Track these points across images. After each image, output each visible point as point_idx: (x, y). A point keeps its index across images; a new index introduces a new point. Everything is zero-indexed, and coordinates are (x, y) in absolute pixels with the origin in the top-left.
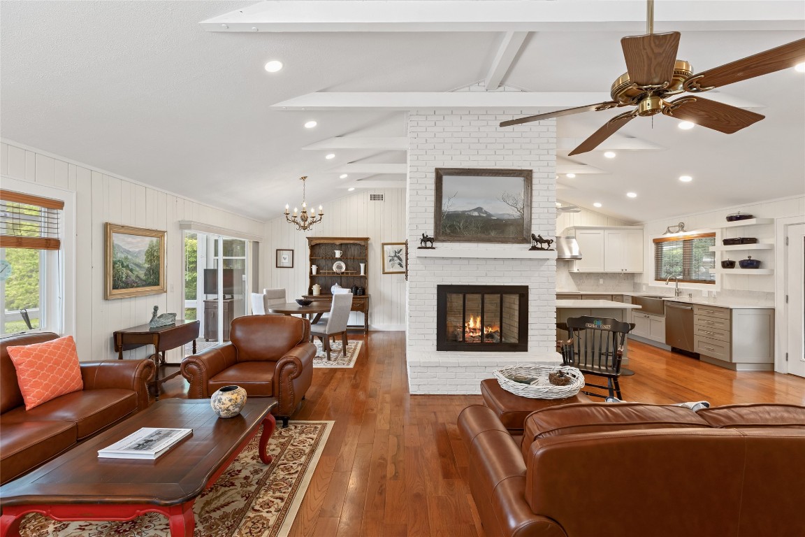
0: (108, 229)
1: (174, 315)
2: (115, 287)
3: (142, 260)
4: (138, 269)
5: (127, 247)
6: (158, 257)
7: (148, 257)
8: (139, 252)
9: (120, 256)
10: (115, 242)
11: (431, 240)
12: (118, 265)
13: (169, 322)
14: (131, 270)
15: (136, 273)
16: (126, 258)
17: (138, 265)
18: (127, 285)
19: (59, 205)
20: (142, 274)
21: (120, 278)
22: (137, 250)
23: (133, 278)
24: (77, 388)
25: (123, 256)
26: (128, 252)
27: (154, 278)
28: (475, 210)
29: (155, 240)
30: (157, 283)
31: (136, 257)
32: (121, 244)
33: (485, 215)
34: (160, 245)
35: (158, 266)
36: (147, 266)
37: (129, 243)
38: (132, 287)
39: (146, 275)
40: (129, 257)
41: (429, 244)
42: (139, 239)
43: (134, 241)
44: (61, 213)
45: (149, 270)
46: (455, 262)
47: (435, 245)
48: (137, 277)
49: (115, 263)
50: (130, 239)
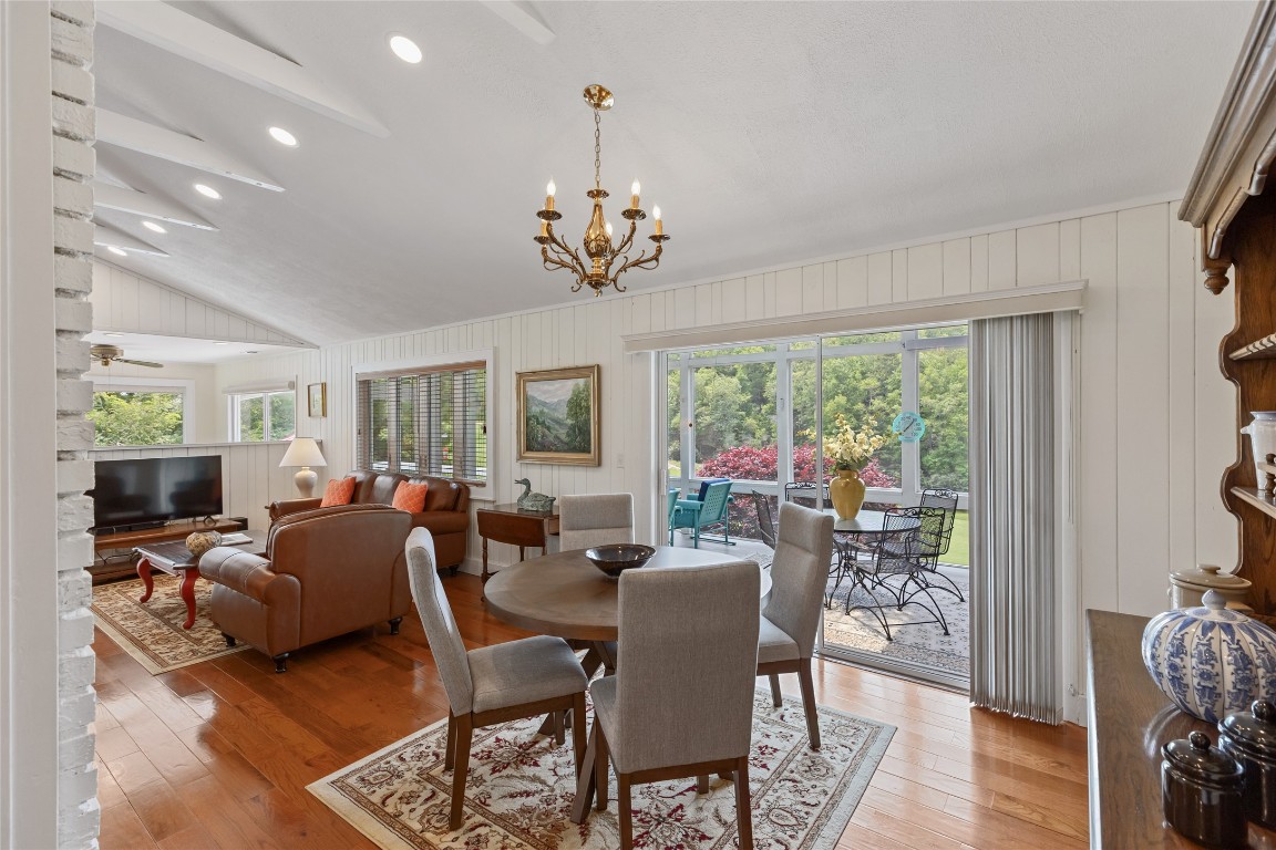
0: (521, 379)
2: (529, 448)
3: (562, 413)
4: (557, 427)
5: (542, 398)
6: (586, 409)
7: (571, 410)
8: (559, 403)
9: (535, 410)
10: (529, 393)
12: (532, 421)
14: (548, 428)
15: (555, 432)
16: (542, 412)
17: (558, 422)
18: (544, 448)
20: (563, 433)
21: (534, 438)
22: (556, 401)
23: (551, 438)
25: (538, 410)
26: (544, 404)
27: (580, 441)
29: (581, 382)
30: (586, 449)
31: (555, 409)
32: (536, 395)
34: (588, 388)
35: (587, 422)
36: (569, 422)
37: (545, 392)
38: (550, 450)
39: (568, 435)
40: (546, 410)
42: (557, 384)
43: (551, 388)
45: (572, 428)
48: (557, 437)
49: (528, 419)
50: (546, 386)
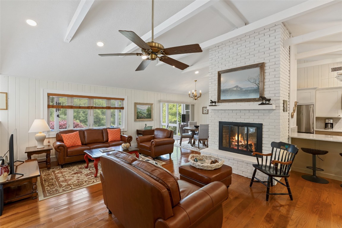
0: (136, 104)
1: (152, 127)
2: (137, 119)
3: (145, 111)
4: (144, 114)
5: (141, 108)
6: (151, 111)
7: (147, 111)
8: (145, 109)
9: (139, 111)
10: (137, 107)
11: (215, 102)
12: (138, 113)
13: (149, 128)
14: (142, 114)
16: (141, 111)
18: (141, 118)
19: (123, 99)
20: (145, 115)
21: (139, 116)
22: (144, 109)
23: (143, 116)
24: (119, 140)
26: (141, 110)
27: (149, 116)
28: (235, 87)
29: (150, 106)
30: (150, 118)
31: (144, 111)
32: (139, 108)
33: (239, 89)
34: (151, 107)
35: (151, 113)
36: (147, 113)
37: (141, 107)
38: (143, 119)
39: (147, 115)
40: (142, 111)
41: (214, 104)
42: (144, 106)
44: (124, 101)
46: (226, 111)
47: (217, 104)
48: (144, 116)
49: (137, 112)
50: (142, 106)
